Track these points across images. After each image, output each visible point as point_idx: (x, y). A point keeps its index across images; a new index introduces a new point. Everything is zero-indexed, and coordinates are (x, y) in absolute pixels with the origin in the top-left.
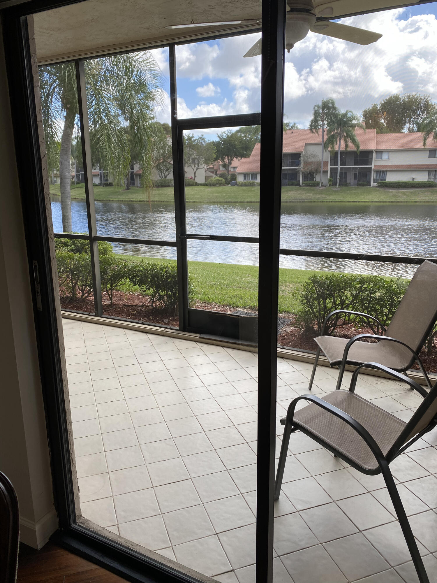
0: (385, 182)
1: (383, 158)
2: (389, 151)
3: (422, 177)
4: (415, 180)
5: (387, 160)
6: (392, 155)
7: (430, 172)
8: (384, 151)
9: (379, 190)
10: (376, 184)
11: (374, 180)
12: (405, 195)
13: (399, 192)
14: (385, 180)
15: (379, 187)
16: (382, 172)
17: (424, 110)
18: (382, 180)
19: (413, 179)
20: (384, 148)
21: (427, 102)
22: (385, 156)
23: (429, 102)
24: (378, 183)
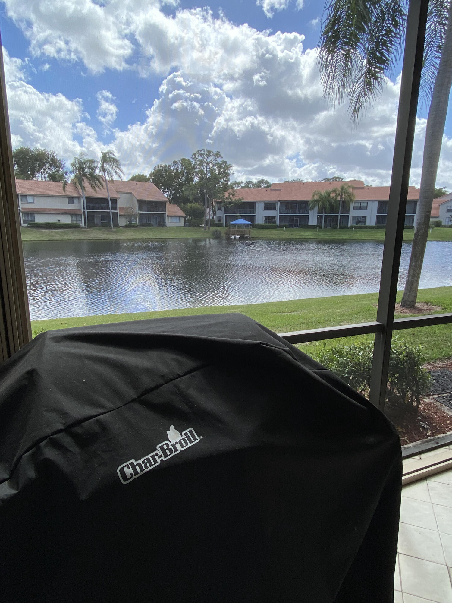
0: (34, 222)
1: (28, 201)
2: (33, 196)
3: (66, 220)
4: (61, 222)
5: (33, 203)
6: (36, 199)
7: (72, 215)
8: (29, 196)
9: (32, 230)
10: (27, 224)
11: (24, 221)
12: (58, 234)
13: (52, 232)
14: (34, 221)
15: (31, 227)
16: (30, 214)
17: (52, 164)
18: (31, 221)
19: (59, 221)
20: (28, 193)
21: (54, 157)
22: (30, 200)
23: (56, 157)
24: (29, 224)
